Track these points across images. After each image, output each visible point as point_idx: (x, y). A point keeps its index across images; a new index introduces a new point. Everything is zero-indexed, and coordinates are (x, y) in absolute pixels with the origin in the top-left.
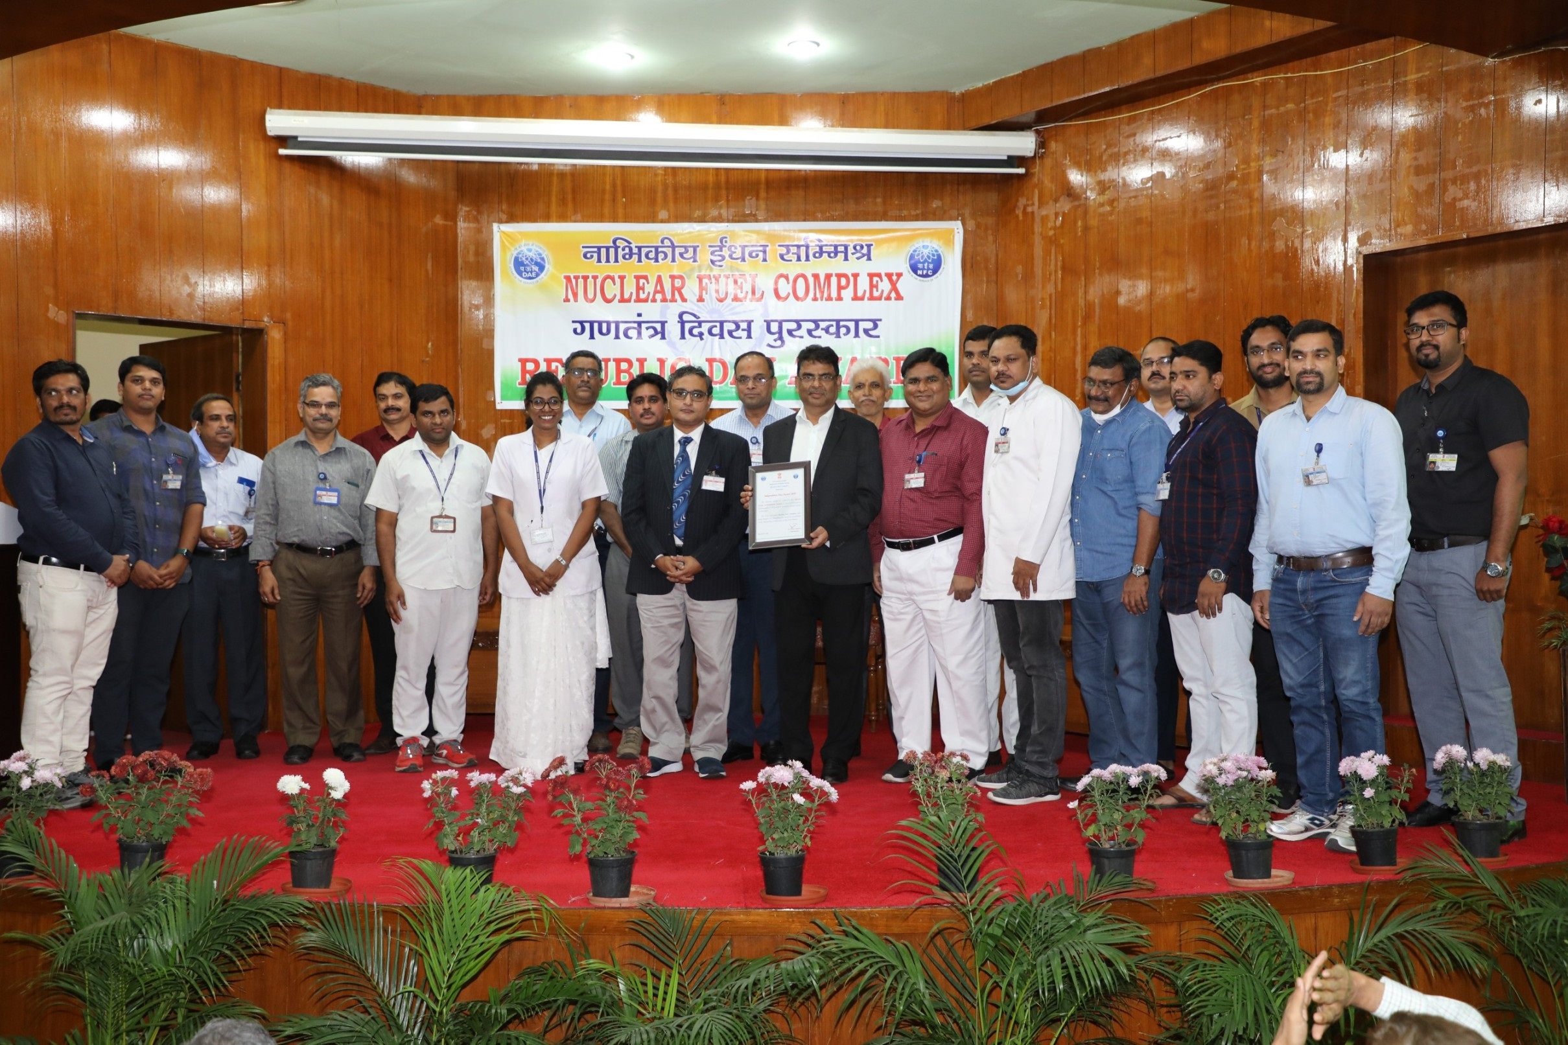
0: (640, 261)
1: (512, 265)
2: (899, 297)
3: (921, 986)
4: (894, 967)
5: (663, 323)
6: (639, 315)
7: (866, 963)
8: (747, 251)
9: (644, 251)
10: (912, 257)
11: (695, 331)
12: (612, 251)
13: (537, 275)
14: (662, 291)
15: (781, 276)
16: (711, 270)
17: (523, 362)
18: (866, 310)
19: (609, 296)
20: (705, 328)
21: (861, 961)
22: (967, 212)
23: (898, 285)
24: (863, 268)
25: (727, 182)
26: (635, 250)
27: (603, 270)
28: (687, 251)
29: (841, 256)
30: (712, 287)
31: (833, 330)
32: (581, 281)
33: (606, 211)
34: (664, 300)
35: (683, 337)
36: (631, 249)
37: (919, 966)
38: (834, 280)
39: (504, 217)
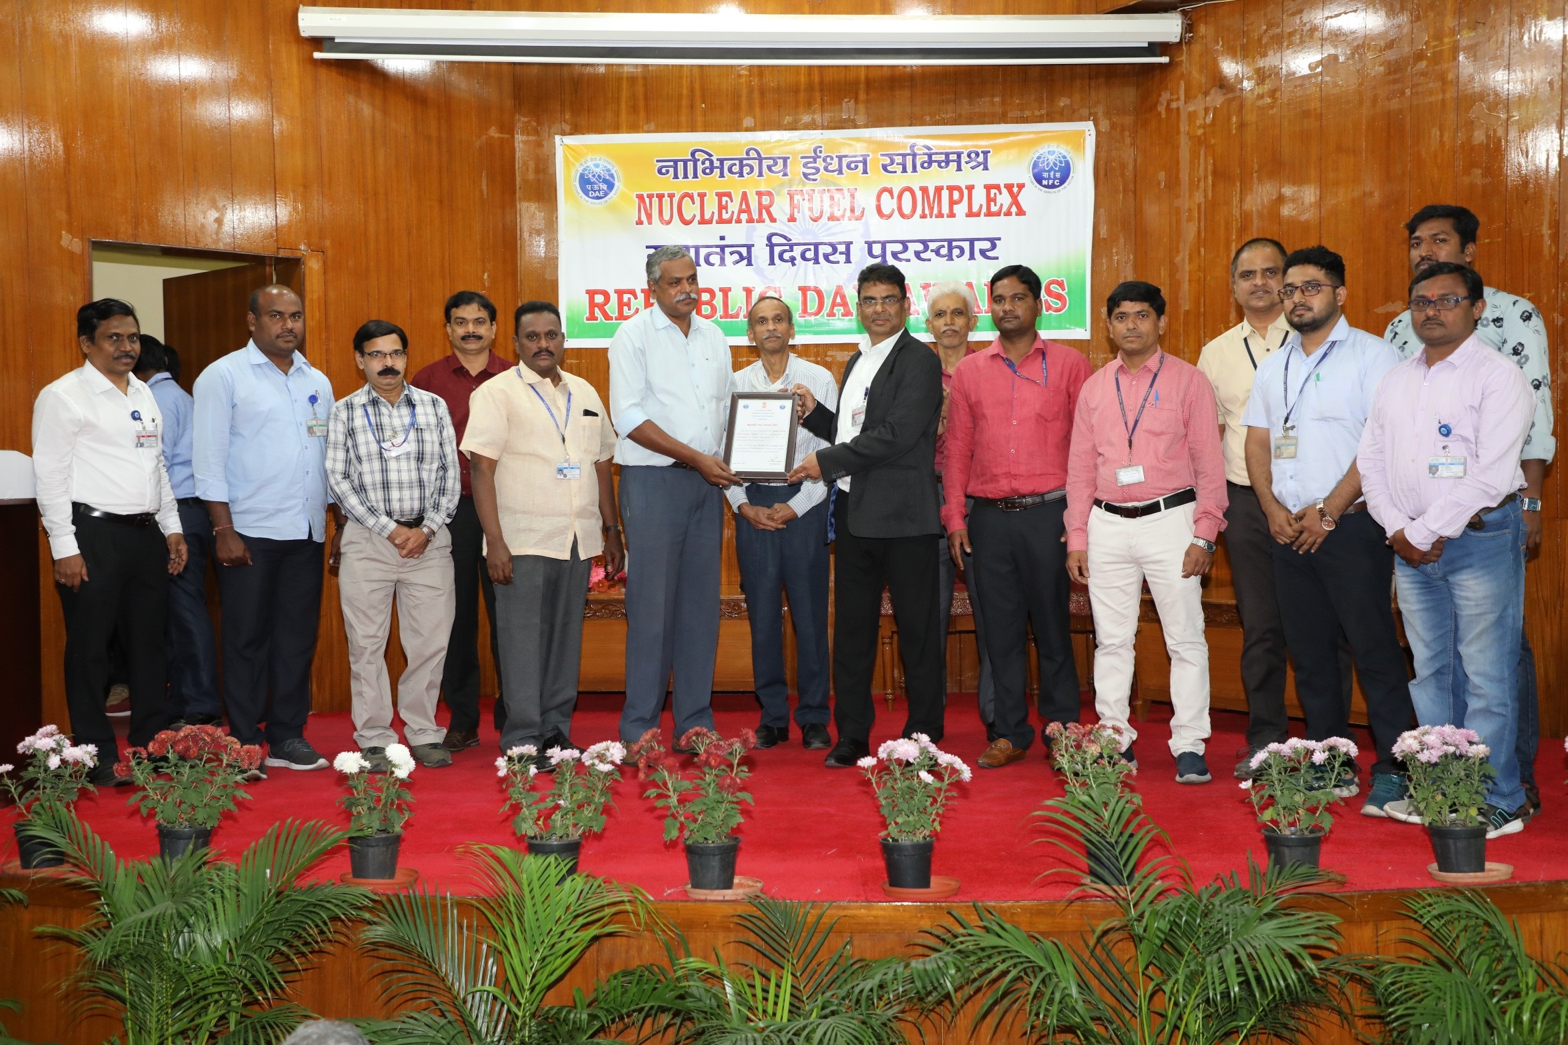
0: (722, 175)
1: (577, 183)
2: (1021, 212)
3: (1074, 991)
4: (1041, 969)
5: (749, 247)
6: (722, 238)
7: (1009, 963)
8: (845, 162)
9: (727, 164)
10: (1035, 165)
11: (786, 256)
12: (690, 165)
13: (606, 194)
14: (748, 211)
15: (885, 190)
16: (804, 185)
17: (591, 293)
18: (983, 227)
19: (688, 217)
20: (797, 251)
21: (1004, 961)
22: (1100, 110)
23: (1020, 198)
24: (979, 178)
25: (821, 83)
26: (717, 164)
27: (681, 186)
28: (776, 164)
29: (953, 165)
30: (805, 205)
31: (944, 251)
32: (655, 200)
33: (683, 119)
34: (750, 220)
35: (772, 263)
36: (711, 162)
37: (1071, 968)
38: (945, 194)
39: (567, 128)
